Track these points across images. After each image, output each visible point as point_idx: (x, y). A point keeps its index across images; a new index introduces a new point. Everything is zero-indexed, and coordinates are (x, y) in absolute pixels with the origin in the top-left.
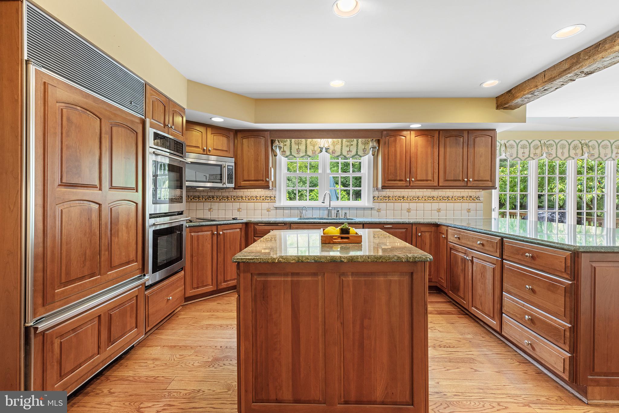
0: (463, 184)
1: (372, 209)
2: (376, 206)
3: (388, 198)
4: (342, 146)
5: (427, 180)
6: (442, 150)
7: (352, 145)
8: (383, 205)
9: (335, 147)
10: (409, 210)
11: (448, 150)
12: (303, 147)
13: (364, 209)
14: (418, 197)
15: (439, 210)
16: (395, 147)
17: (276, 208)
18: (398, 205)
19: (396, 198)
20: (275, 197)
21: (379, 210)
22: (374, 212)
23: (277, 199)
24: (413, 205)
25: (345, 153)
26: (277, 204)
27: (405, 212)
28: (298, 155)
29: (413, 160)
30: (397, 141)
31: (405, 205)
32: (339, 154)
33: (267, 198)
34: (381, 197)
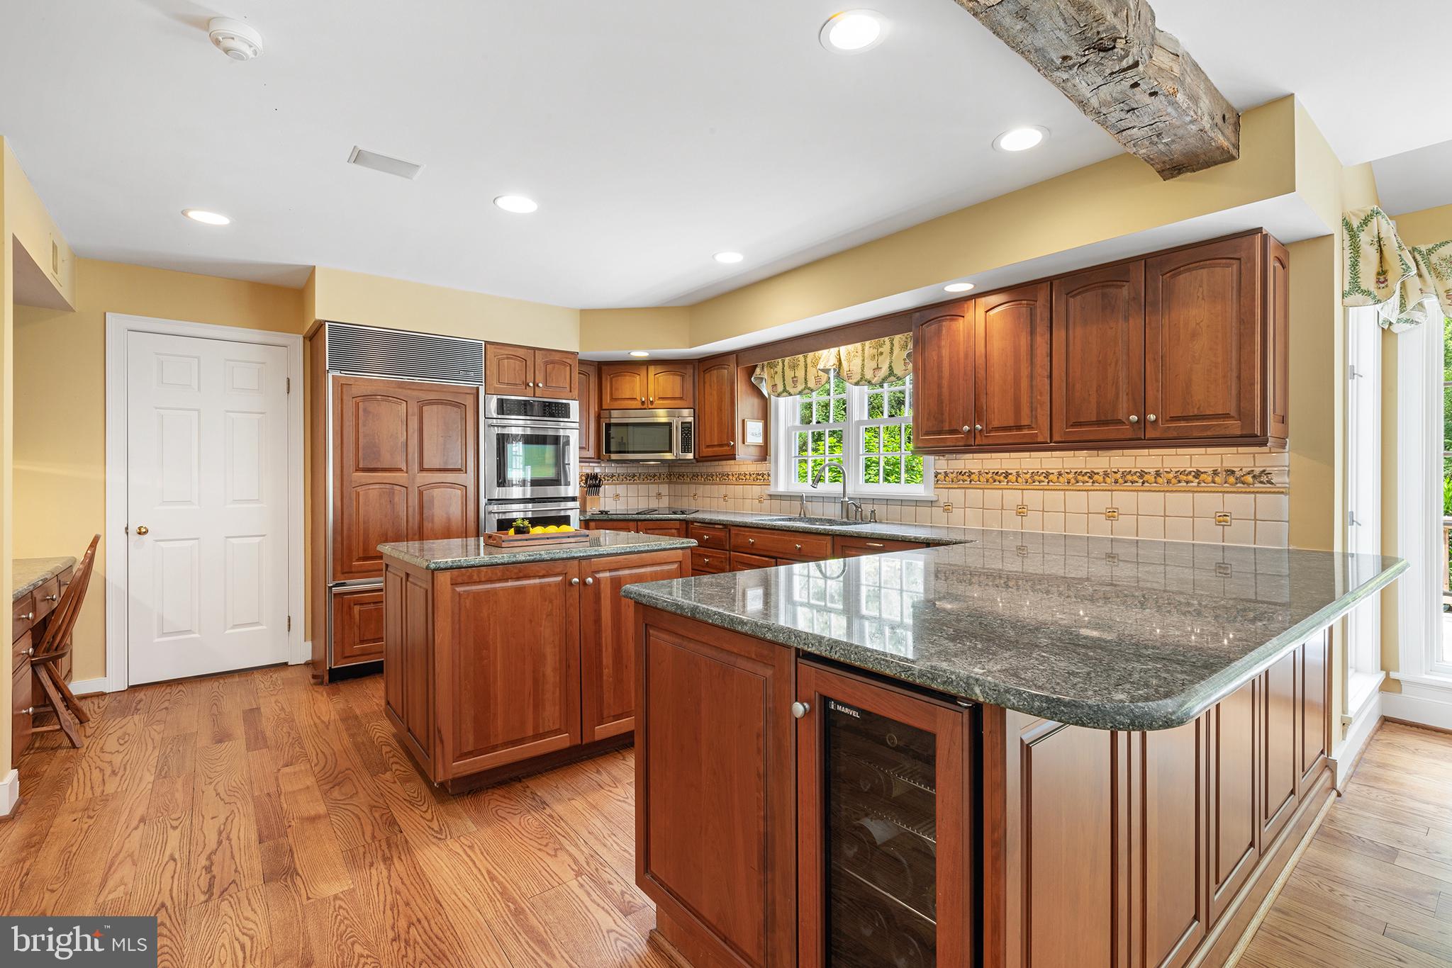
0: (1126, 432)
1: (932, 503)
2: (944, 496)
3: (969, 476)
4: (863, 360)
5: (1019, 428)
6: (1059, 335)
7: (881, 353)
8: (956, 495)
9: (851, 364)
10: (1021, 511)
12: (800, 373)
13: (917, 503)
14: (1048, 475)
16: (939, 347)
17: (771, 497)
18: (993, 496)
19: (990, 475)
20: (769, 475)
21: (947, 508)
22: (937, 511)
23: (772, 478)
24: (1033, 497)
25: (869, 375)
26: (772, 490)
27: (1010, 515)
28: (795, 389)
30: (944, 332)
31: (1013, 497)
32: (859, 377)
33: (758, 477)
34: (952, 473)
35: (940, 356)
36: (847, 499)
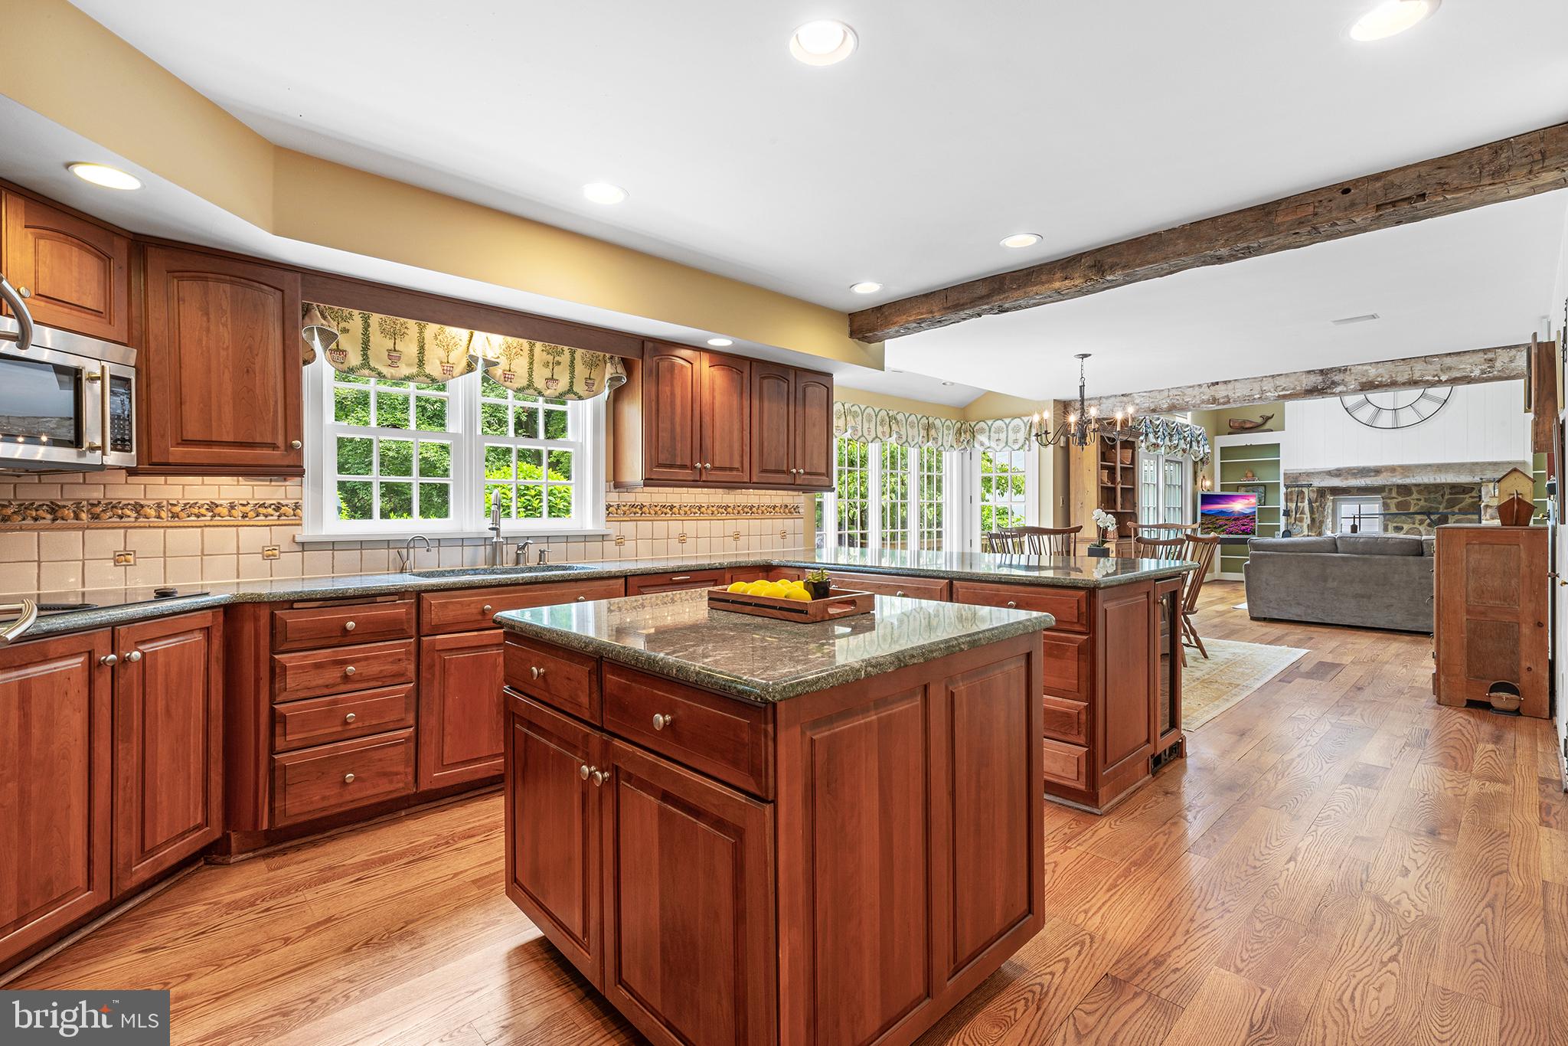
0: (789, 479)
1: (603, 537)
2: (613, 529)
3: (641, 509)
4: (531, 363)
5: (731, 469)
6: (756, 403)
7: (559, 363)
8: (628, 528)
9: (514, 363)
10: (682, 539)
11: (766, 404)
12: (409, 348)
13: (586, 538)
14: (700, 507)
15: (737, 537)
16: (672, 385)
17: (304, 546)
18: (660, 526)
19: (658, 508)
20: (297, 506)
21: (620, 541)
22: (609, 546)
23: (306, 513)
24: (690, 527)
25: (539, 383)
26: (306, 533)
27: (674, 543)
28: (392, 370)
29: (707, 419)
30: (676, 371)
31: (676, 527)
32: (524, 383)
33: (262, 510)
34: (624, 506)
35: (673, 394)
36: (501, 540)
